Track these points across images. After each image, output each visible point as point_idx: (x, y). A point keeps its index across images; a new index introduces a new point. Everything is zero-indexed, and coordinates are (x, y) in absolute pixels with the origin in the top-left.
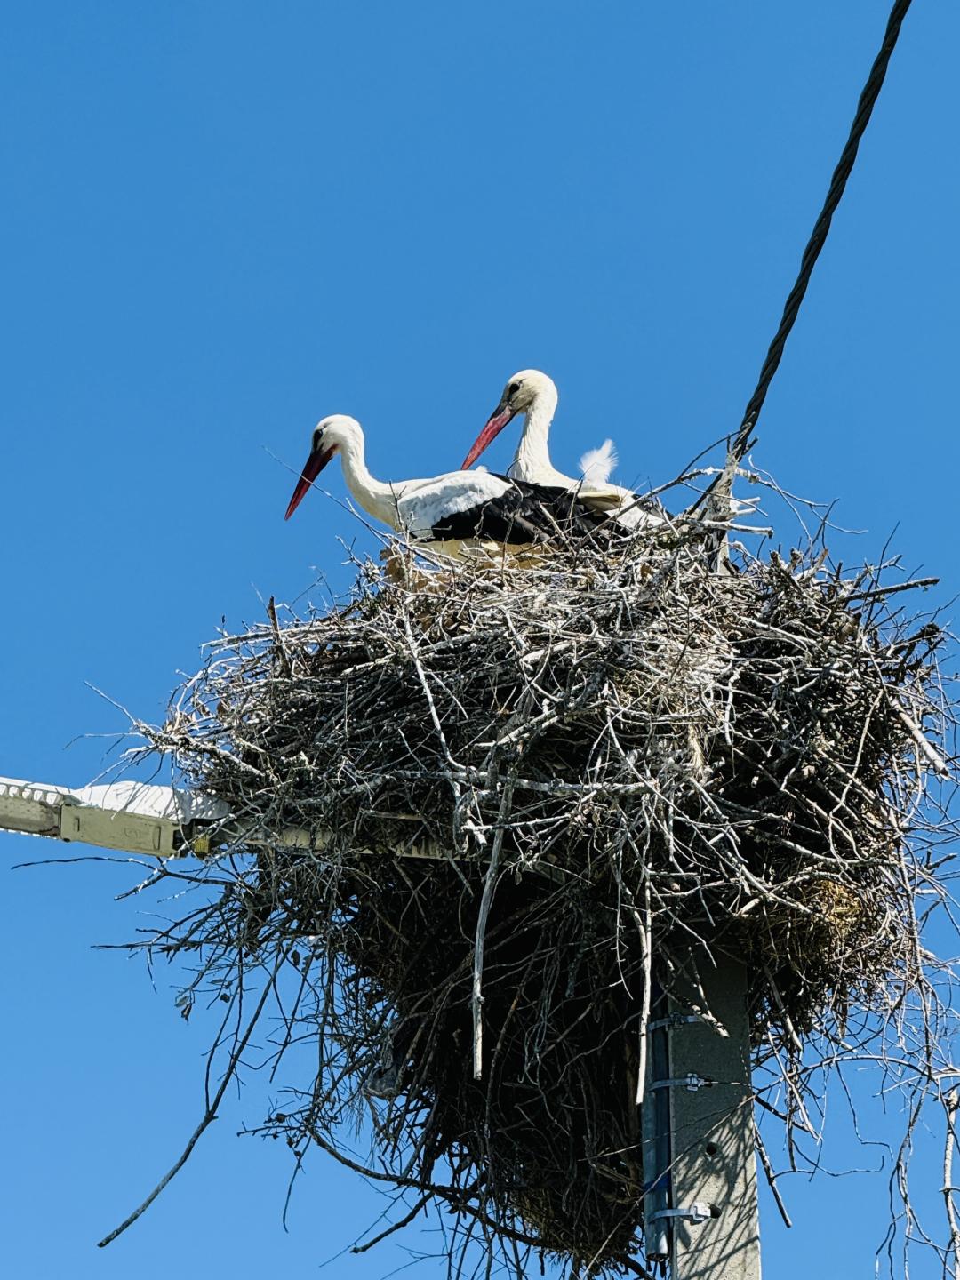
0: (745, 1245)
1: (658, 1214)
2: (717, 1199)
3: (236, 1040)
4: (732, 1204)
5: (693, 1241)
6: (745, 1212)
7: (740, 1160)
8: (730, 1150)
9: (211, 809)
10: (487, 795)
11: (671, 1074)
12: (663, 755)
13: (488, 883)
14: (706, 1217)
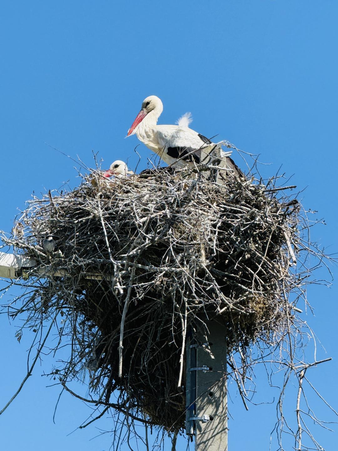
0: (221, 431)
1: (191, 419)
2: (212, 413)
3: (40, 344)
4: (217, 415)
5: (203, 429)
6: (222, 418)
7: (221, 399)
8: (217, 395)
9: (29, 263)
10: (125, 273)
11: (197, 366)
12: (191, 255)
13: (126, 303)
14: (208, 420)
